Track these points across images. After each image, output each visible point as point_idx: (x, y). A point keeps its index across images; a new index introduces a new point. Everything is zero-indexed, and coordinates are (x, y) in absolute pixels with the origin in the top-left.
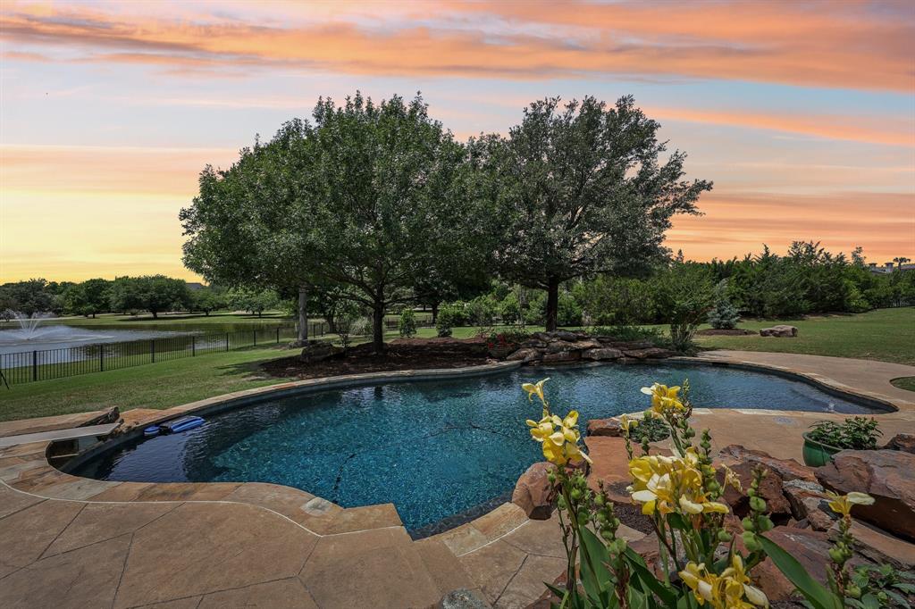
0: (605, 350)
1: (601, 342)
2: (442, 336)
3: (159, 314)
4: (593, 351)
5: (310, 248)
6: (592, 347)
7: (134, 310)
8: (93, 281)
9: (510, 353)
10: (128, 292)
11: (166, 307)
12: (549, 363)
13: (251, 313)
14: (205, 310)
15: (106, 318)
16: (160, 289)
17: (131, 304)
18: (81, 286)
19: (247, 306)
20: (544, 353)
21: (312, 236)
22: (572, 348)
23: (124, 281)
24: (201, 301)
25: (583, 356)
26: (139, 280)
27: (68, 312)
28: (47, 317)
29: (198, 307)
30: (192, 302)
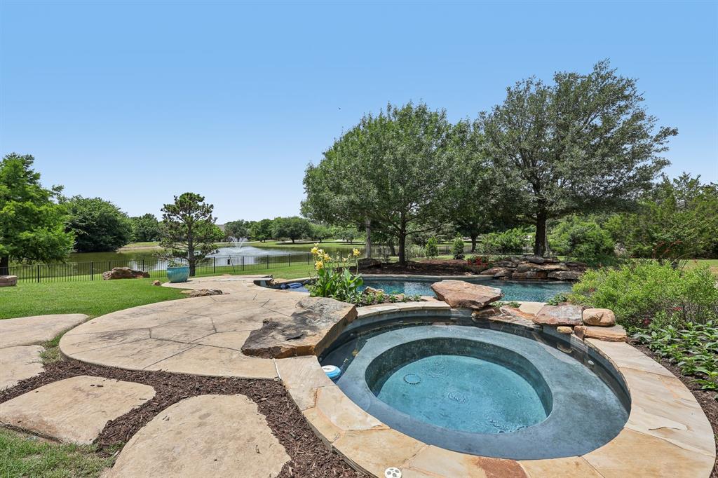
0: (570, 272)
1: (568, 266)
2: (457, 258)
3: (296, 241)
4: (558, 273)
5: (352, 203)
6: (557, 270)
7: (283, 238)
8: (265, 220)
9: (486, 269)
10: (281, 227)
11: (298, 237)
12: (516, 278)
13: (346, 241)
14: (320, 239)
15: (270, 243)
16: (296, 225)
17: (282, 234)
18: (259, 223)
19: (343, 236)
20: (513, 271)
21: (352, 197)
22: (538, 269)
23: (278, 220)
24: (318, 232)
25: (549, 276)
26: (285, 219)
27: (253, 239)
28: (244, 241)
29: (316, 237)
30: (312, 233)
